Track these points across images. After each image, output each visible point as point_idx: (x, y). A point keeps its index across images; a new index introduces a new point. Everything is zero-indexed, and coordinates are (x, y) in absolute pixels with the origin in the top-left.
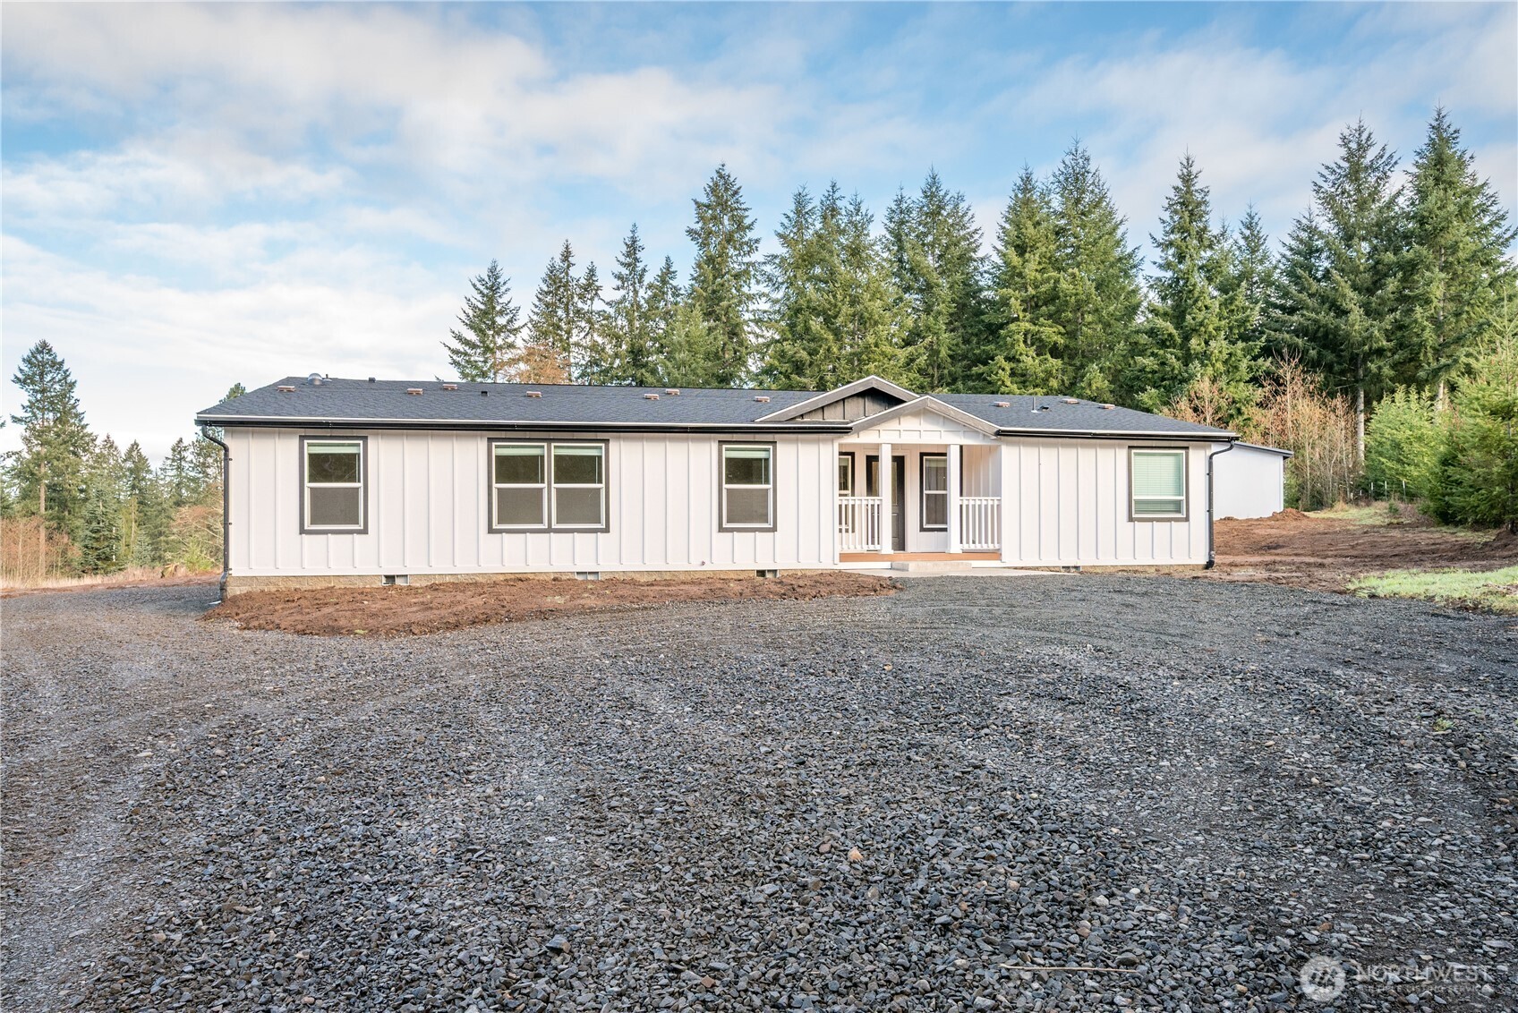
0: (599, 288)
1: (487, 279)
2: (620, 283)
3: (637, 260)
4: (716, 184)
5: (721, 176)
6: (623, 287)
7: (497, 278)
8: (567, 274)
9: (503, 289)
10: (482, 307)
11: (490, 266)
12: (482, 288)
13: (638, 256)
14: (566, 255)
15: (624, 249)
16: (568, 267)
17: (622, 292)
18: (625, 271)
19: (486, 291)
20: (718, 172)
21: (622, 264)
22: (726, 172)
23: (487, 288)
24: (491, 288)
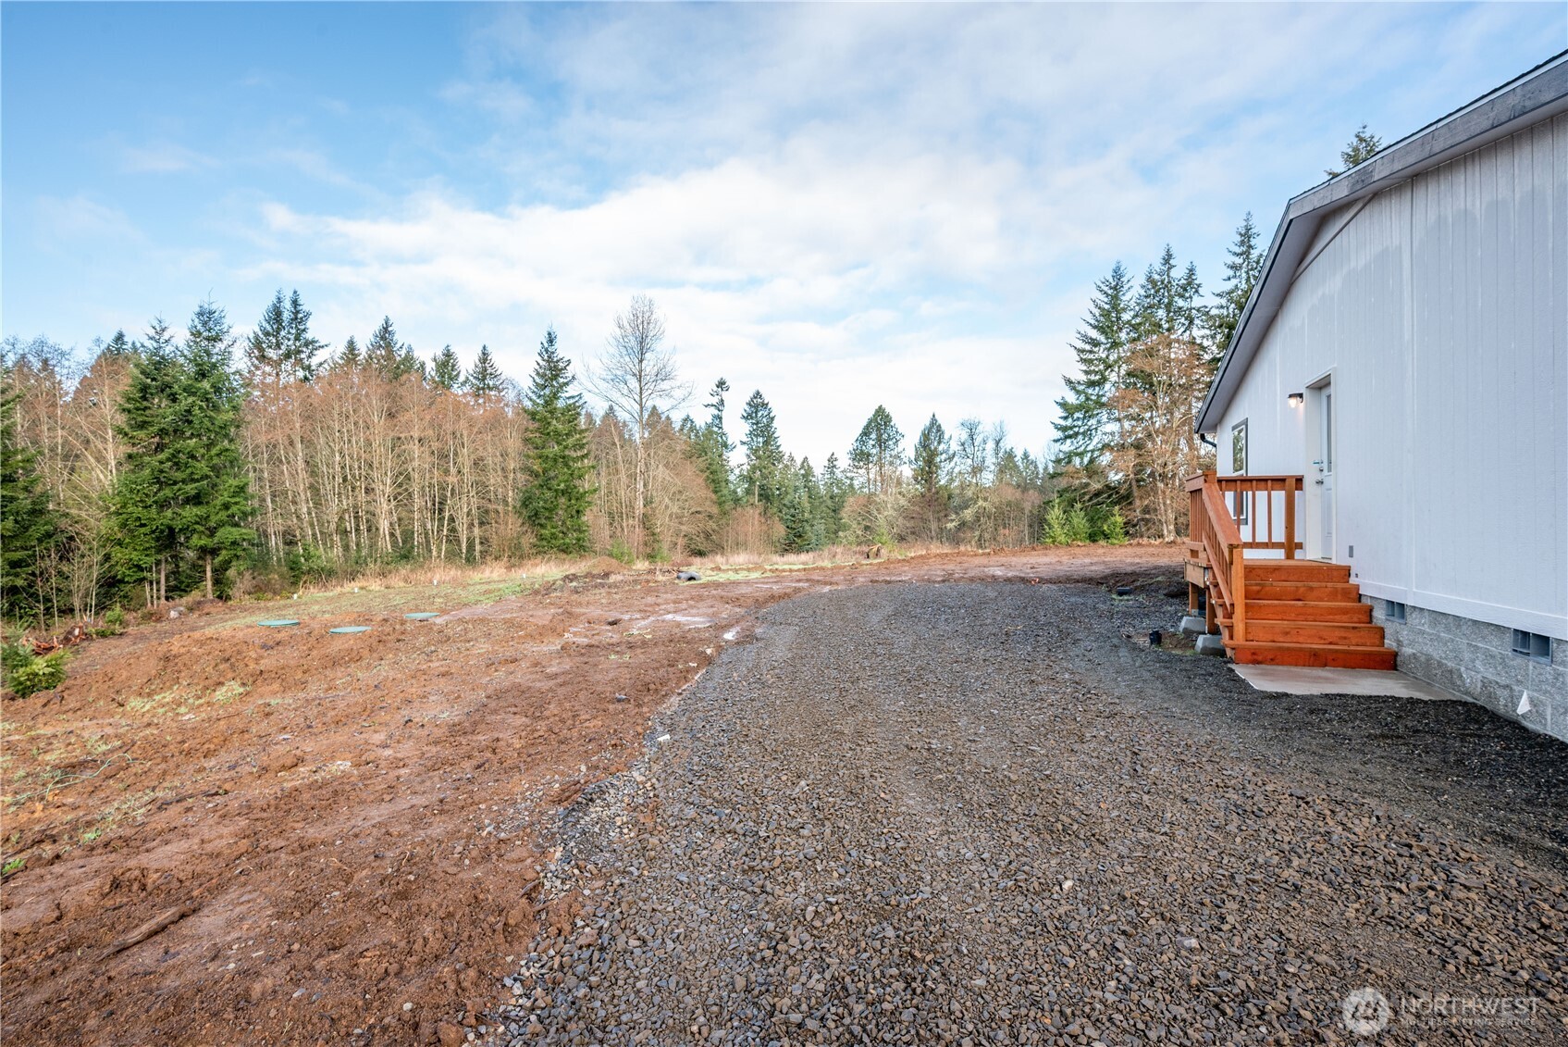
0: (1199, 286)
1: (1111, 280)
2: (1231, 273)
3: (1250, 247)
4: (1356, 150)
5: (1362, 140)
6: (1235, 277)
7: (1121, 276)
8: (1168, 276)
9: (1126, 287)
10: (1107, 307)
11: (1114, 267)
12: (1106, 289)
13: (1252, 243)
14: (1168, 259)
15: (1239, 239)
16: (1169, 269)
17: (1234, 282)
18: (1239, 260)
19: (1110, 292)
20: (1357, 136)
21: (1235, 254)
22: (1367, 135)
23: (1111, 288)
24: (1115, 288)
